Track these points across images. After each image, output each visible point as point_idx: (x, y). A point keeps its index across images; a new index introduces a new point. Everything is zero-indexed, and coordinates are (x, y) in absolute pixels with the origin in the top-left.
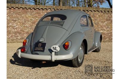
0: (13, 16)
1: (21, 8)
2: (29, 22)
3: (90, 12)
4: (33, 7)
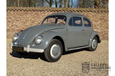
0: (17, 16)
1: (22, 10)
2: (29, 22)
3: (84, 12)
4: (32, 9)
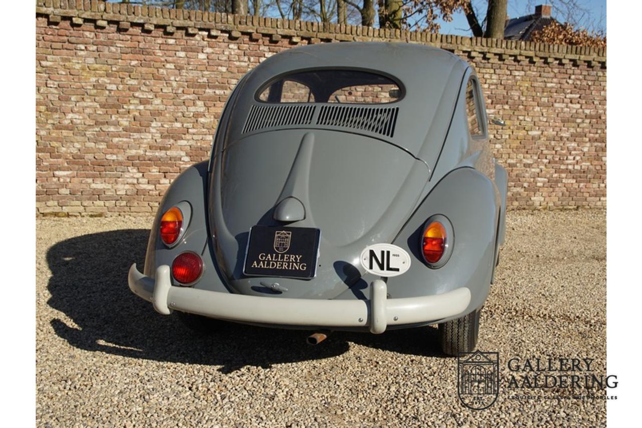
2: (88, 102)
4: (109, 16)
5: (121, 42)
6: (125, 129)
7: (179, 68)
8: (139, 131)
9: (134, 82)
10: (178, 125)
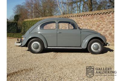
5: (99, 16)
6: (100, 30)
7: (107, 19)
8: (101, 30)
9: (101, 22)
10: (107, 29)
